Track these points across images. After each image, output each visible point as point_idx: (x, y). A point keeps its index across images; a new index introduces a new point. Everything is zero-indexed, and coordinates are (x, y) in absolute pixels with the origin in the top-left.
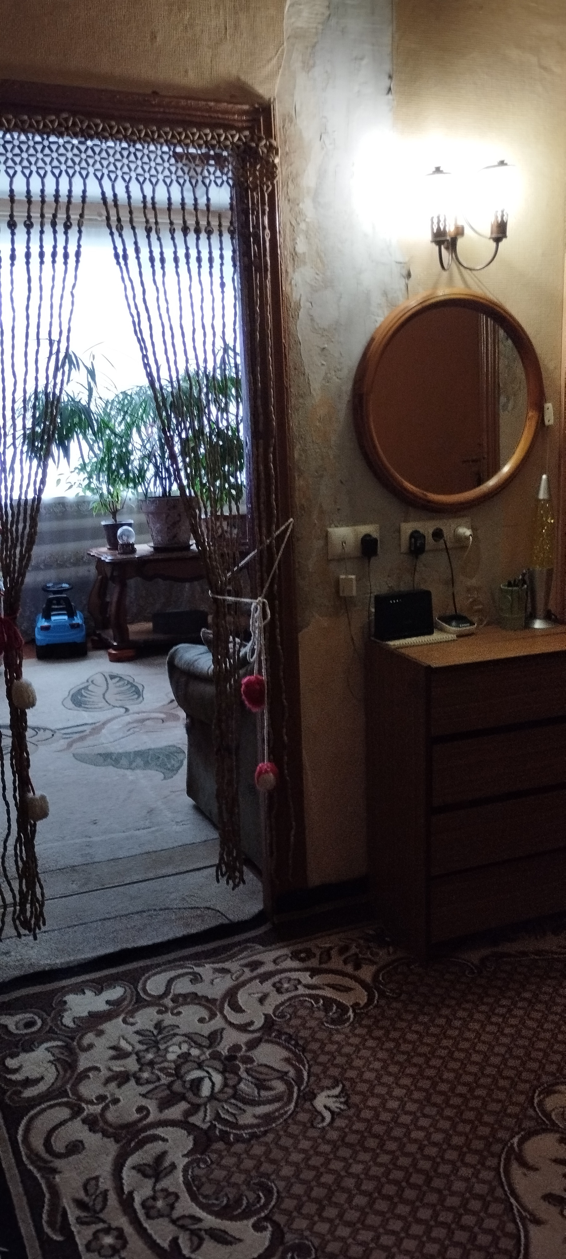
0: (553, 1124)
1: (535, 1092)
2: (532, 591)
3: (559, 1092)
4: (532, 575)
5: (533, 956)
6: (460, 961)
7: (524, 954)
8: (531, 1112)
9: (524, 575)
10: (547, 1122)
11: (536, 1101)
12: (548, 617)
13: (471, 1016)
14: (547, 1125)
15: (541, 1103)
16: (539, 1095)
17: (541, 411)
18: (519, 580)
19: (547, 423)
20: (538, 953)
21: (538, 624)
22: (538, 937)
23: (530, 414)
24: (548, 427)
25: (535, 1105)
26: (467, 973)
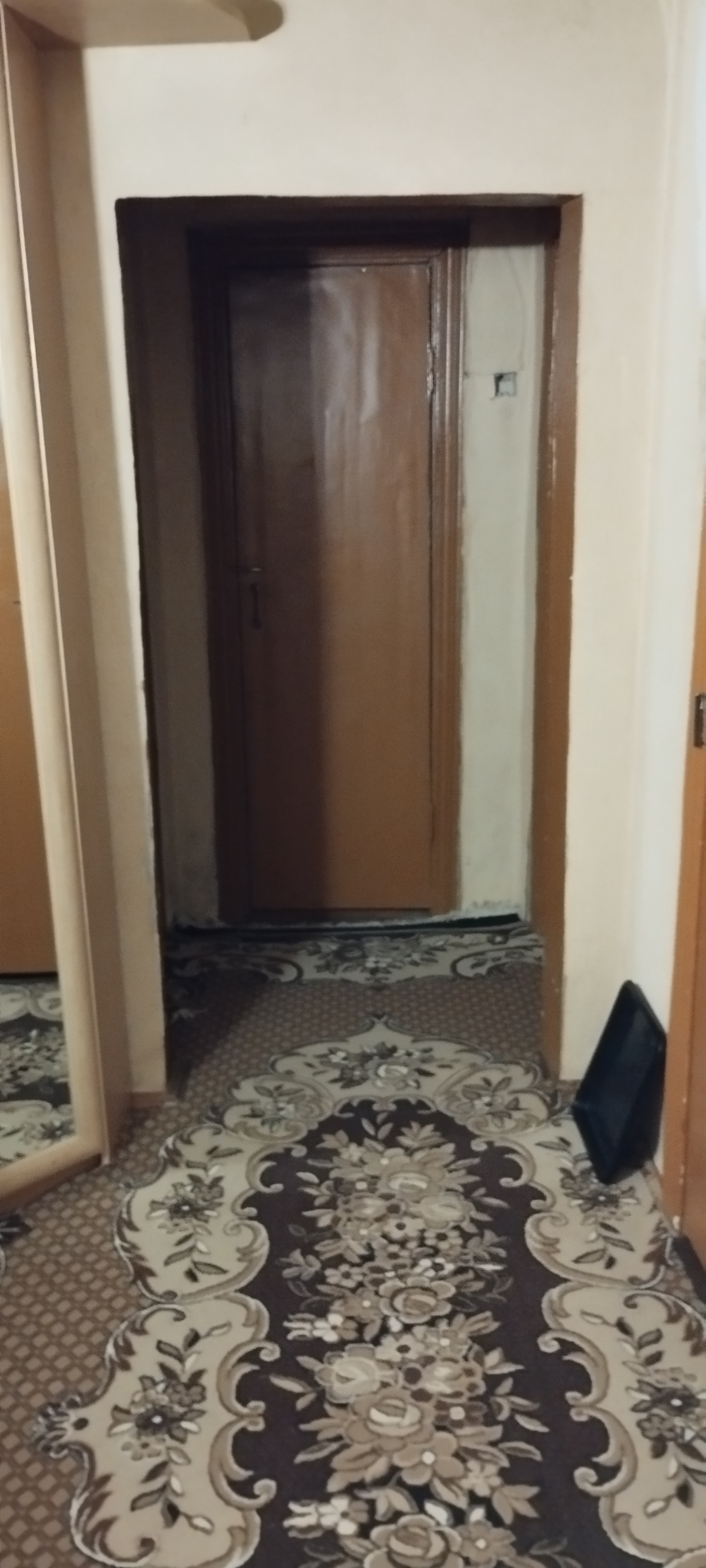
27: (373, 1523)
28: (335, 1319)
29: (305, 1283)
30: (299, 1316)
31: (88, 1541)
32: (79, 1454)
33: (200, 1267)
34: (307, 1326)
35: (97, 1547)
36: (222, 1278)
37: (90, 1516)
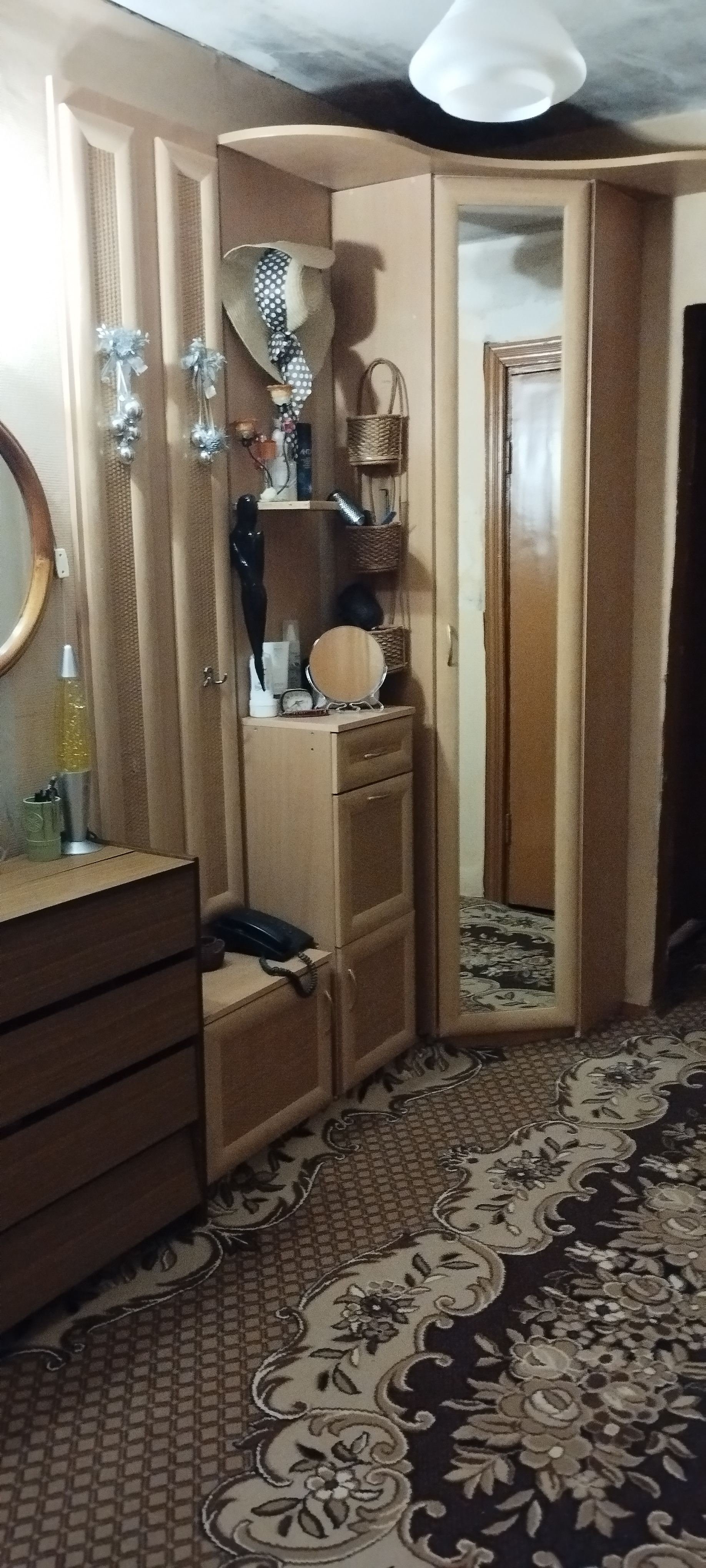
0: (243, 1552)
1: (200, 1515)
2: (65, 806)
3: (231, 1500)
4: (63, 782)
5: (130, 1311)
6: (35, 1351)
7: (117, 1310)
8: (206, 1547)
9: (53, 783)
10: (232, 1553)
11: (207, 1526)
12: (90, 838)
13: (77, 1431)
14: (234, 1557)
15: (214, 1527)
16: (208, 1517)
17: (51, 556)
18: (48, 791)
19: (60, 575)
20: (136, 1302)
21: (77, 848)
22: (127, 1279)
23: (38, 562)
24: (62, 579)
25: (208, 1532)
26: (48, 1367)
27: (626, 1269)
28: (683, 1167)
29: (675, 1142)
30: (657, 1157)
31: (440, 1213)
32: (462, 1173)
33: (606, 1111)
34: (660, 1164)
35: (443, 1216)
36: (617, 1121)
37: (449, 1203)
